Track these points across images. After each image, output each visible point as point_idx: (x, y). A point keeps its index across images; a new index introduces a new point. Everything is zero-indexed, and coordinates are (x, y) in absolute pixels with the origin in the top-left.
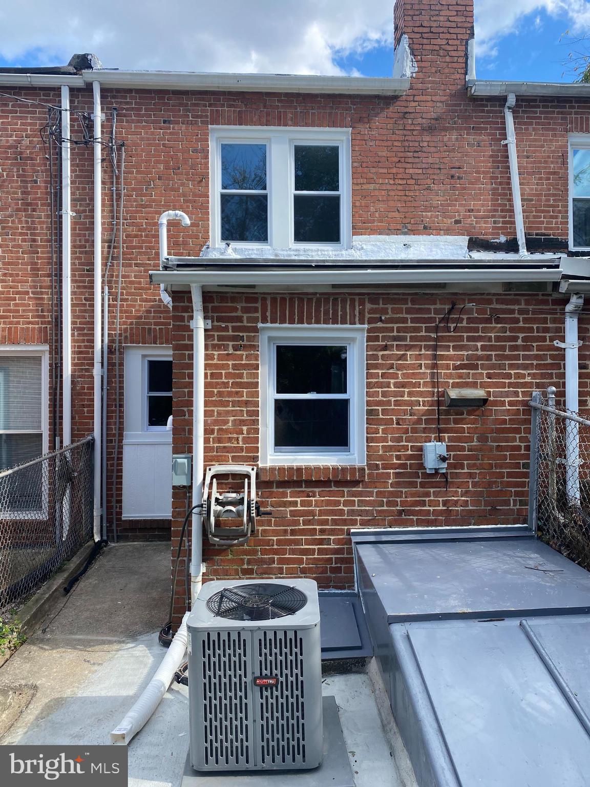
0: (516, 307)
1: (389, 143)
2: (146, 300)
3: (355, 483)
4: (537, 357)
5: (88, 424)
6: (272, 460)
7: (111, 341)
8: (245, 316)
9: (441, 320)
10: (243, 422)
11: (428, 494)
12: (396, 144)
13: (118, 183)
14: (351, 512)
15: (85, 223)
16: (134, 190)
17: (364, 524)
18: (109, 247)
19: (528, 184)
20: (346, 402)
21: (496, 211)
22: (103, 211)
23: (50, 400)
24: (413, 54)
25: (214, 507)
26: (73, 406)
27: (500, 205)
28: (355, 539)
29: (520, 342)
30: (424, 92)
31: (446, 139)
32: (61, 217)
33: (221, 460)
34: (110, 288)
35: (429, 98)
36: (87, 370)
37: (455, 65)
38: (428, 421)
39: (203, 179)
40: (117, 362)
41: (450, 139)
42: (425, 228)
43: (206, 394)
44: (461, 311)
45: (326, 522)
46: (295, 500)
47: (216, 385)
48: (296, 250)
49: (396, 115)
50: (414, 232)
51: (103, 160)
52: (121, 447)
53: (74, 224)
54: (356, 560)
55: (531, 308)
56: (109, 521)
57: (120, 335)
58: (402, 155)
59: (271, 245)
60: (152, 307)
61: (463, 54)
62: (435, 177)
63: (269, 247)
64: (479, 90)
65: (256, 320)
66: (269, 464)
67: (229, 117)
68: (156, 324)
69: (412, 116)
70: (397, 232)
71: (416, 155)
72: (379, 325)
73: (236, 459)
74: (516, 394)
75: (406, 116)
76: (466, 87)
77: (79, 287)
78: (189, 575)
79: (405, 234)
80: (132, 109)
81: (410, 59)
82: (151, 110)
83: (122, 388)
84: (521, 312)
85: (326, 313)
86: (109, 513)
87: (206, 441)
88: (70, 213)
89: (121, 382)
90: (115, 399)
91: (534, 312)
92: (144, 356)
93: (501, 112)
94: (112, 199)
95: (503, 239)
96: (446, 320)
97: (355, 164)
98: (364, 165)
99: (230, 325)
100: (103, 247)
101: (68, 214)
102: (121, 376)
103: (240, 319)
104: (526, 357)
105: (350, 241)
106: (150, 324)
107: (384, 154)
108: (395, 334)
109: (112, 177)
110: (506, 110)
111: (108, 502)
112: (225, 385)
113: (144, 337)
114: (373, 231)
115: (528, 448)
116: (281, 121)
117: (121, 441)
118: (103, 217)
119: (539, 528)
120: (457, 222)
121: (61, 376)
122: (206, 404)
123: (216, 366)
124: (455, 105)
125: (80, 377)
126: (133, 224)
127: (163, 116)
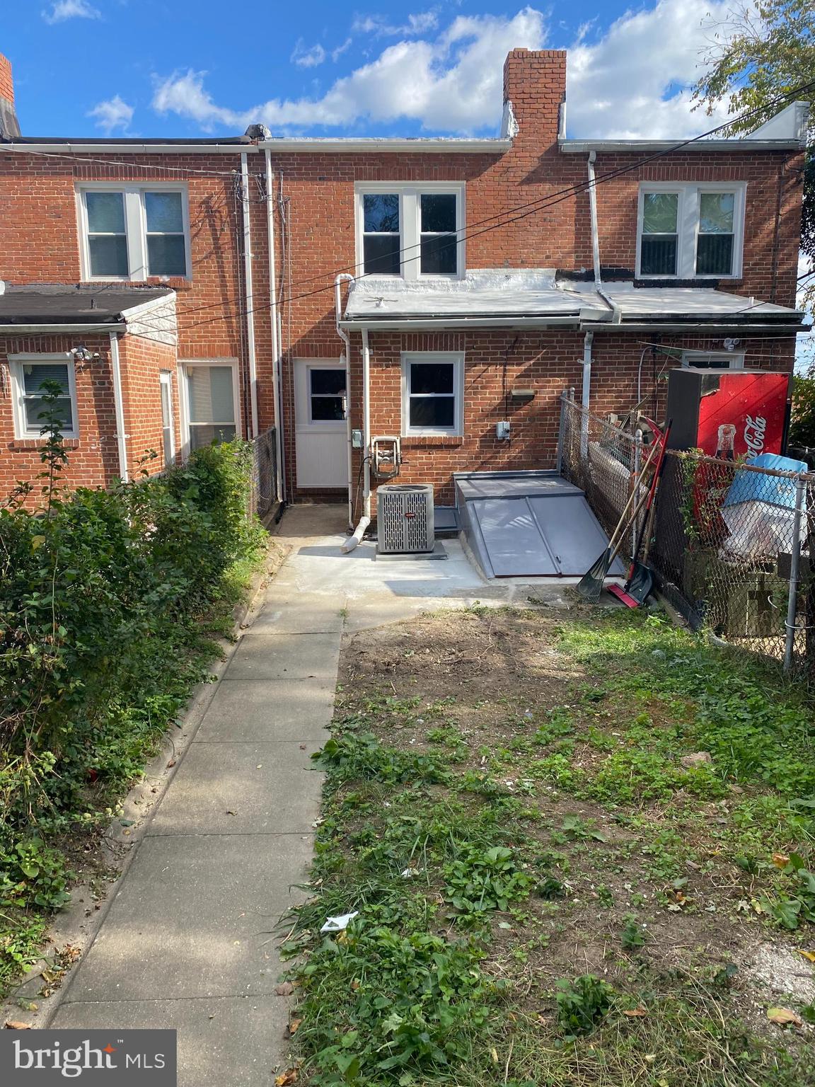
0: (555, 339)
1: (496, 193)
2: (309, 323)
3: (456, 446)
4: (567, 370)
5: (269, 418)
6: (409, 434)
7: (284, 355)
8: (393, 346)
9: (510, 348)
10: (391, 411)
11: (499, 452)
12: (501, 193)
13: (285, 230)
14: (455, 464)
15: (261, 263)
16: (297, 235)
17: (461, 470)
18: (280, 281)
19: (604, 225)
20: (452, 399)
21: (579, 247)
22: (275, 252)
23: (241, 400)
24: (515, 117)
25: (378, 457)
26: (258, 404)
27: (582, 242)
28: (455, 478)
29: (556, 360)
30: (524, 149)
31: (540, 188)
32: (244, 257)
33: (379, 433)
34: (282, 313)
35: (528, 154)
36: (267, 377)
37: (549, 126)
38: (500, 409)
39: (350, 226)
40: (289, 371)
41: (544, 189)
42: (522, 262)
43: (371, 394)
44: (522, 342)
45: (440, 469)
46: (422, 456)
47: (376, 389)
48: (423, 282)
49: (502, 170)
50: (515, 266)
51: (274, 211)
52: (294, 435)
53: (254, 262)
54: (456, 490)
55: (564, 339)
56: (288, 489)
57: (291, 350)
58: (506, 202)
59: (403, 277)
60: (313, 328)
61: (556, 116)
62: (531, 220)
63: (401, 279)
64: (566, 148)
65: (399, 349)
66: (407, 436)
67: (370, 174)
68: (316, 341)
69: (514, 170)
70: (502, 266)
71: (516, 202)
72: (473, 351)
73: (388, 433)
74: (553, 392)
75: (510, 170)
76: (556, 146)
77: (259, 313)
78: (363, 498)
79: (506, 267)
80: (295, 169)
81: (513, 121)
82: (310, 169)
83: (293, 391)
84: (558, 342)
85: (441, 344)
86: (288, 483)
87: (371, 422)
88: (251, 255)
89: (292, 386)
90: (289, 400)
91: (566, 341)
92: (308, 366)
93: (586, 165)
94: (282, 242)
95: (583, 270)
96: (512, 347)
97: (469, 211)
98: (476, 211)
99: (384, 352)
100: (276, 281)
101: (249, 256)
102: (292, 382)
103: (389, 348)
104: (560, 370)
105: (464, 273)
106: (312, 341)
107: (491, 202)
108: (482, 356)
109: (281, 226)
110: (589, 164)
111: (287, 475)
112: (381, 388)
113: (308, 351)
114: (482, 265)
115: (558, 425)
116: (410, 176)
117: (294, 430)
118: (275, 258)
119: (562, 471)
120: (548, 257)
121: (249, 382)
122: (371, 400)
123: (376, 378)
124: (549, 160)
125: (263, 382)
126: (298, 263)
127: (319, 174)
